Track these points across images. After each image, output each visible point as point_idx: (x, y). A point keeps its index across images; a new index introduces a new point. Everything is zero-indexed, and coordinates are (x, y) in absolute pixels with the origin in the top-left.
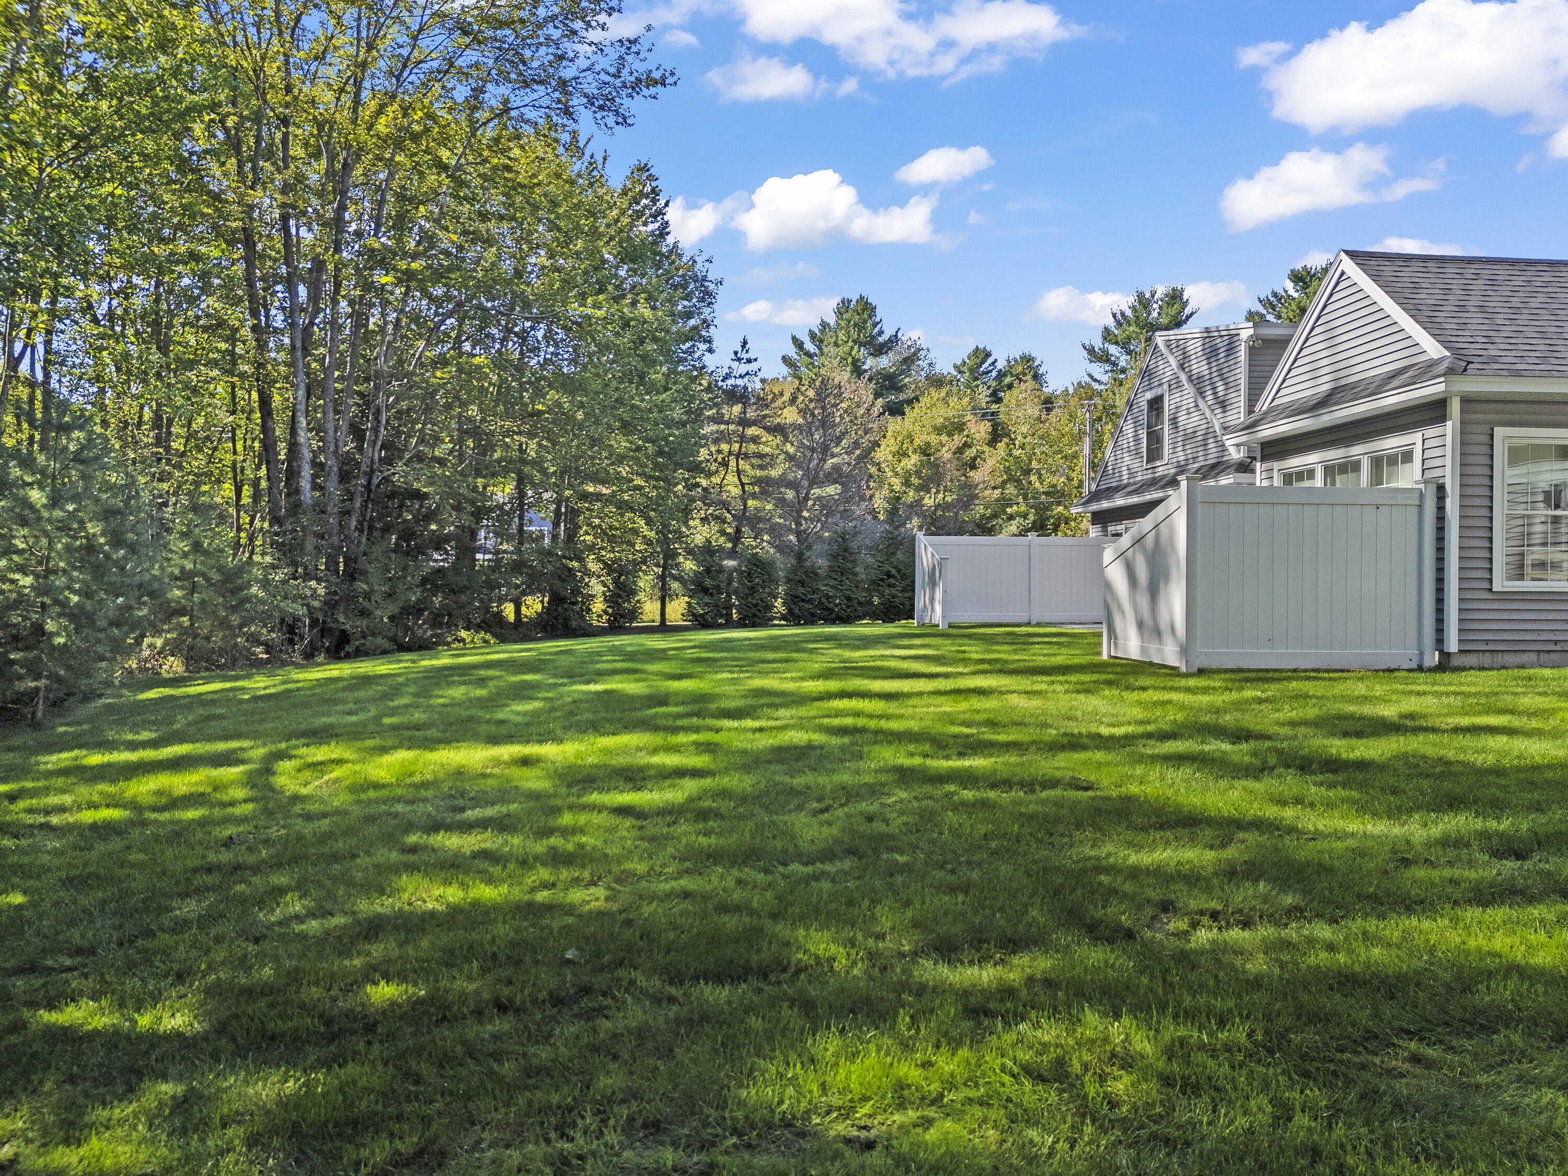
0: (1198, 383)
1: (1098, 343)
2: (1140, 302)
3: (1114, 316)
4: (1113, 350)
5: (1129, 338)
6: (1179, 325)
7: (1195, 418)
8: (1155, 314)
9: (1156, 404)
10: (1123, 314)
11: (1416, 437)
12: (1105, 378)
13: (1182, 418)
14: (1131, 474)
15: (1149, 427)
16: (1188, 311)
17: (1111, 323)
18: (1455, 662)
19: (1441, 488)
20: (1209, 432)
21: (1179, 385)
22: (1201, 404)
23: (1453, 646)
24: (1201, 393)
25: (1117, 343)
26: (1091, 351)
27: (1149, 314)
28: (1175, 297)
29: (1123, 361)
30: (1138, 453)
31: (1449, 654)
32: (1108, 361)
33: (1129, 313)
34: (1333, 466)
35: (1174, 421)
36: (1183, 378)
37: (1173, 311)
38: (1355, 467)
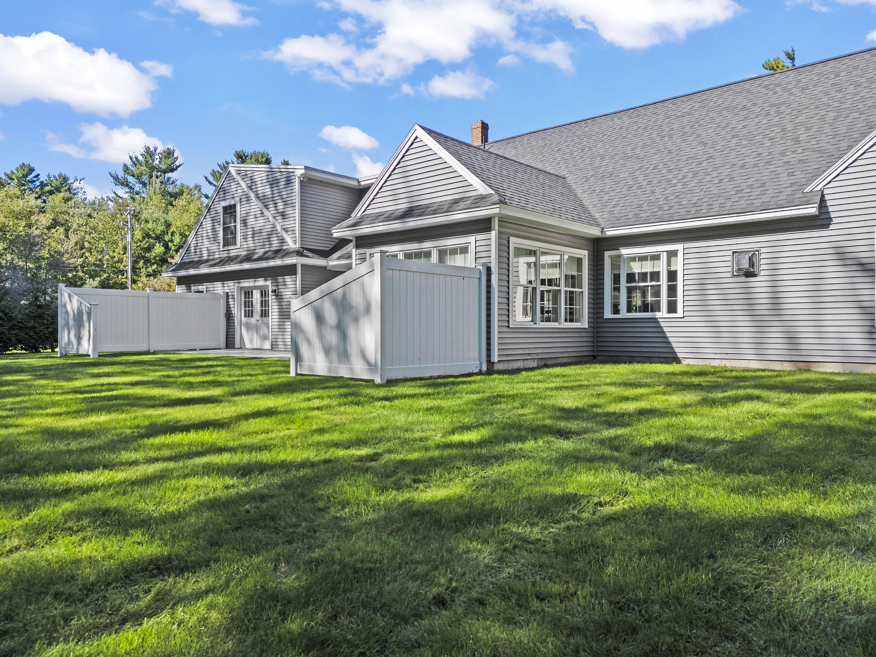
0: (262, 199)
1: (121, 174)
2: (148, 153)
3: (131, 158)
4: (131, 179)
5: (142, 174)
6: (172, 170)
7: (261, 222)
8: (157, 162)
9: (230, 210)
10: (136, 158)
11: (471, 239)
12: (125, 196)
13: (251, 221)
14: (209, 253)
15: (224, 224)
16: (177, 163)
17: (129, 163)
18: (496, 367)
19: (489, 269)
20: (273, 231)
21: (248, 199)
22: (266, 212)
23: (495, 358)
24: (266, 207)
25: (133, 176)
26: (116, 178)
27: (153, 161)
28: (169, 153)
29: (138, 187)
30: (215, 239)
31: (493, 363)
32: (127, 185)
33: (140, 158)
34: (411, 254)
35: (244, 222)
36: (252, 195)
37: (170, 161)
38: (428, 254)
